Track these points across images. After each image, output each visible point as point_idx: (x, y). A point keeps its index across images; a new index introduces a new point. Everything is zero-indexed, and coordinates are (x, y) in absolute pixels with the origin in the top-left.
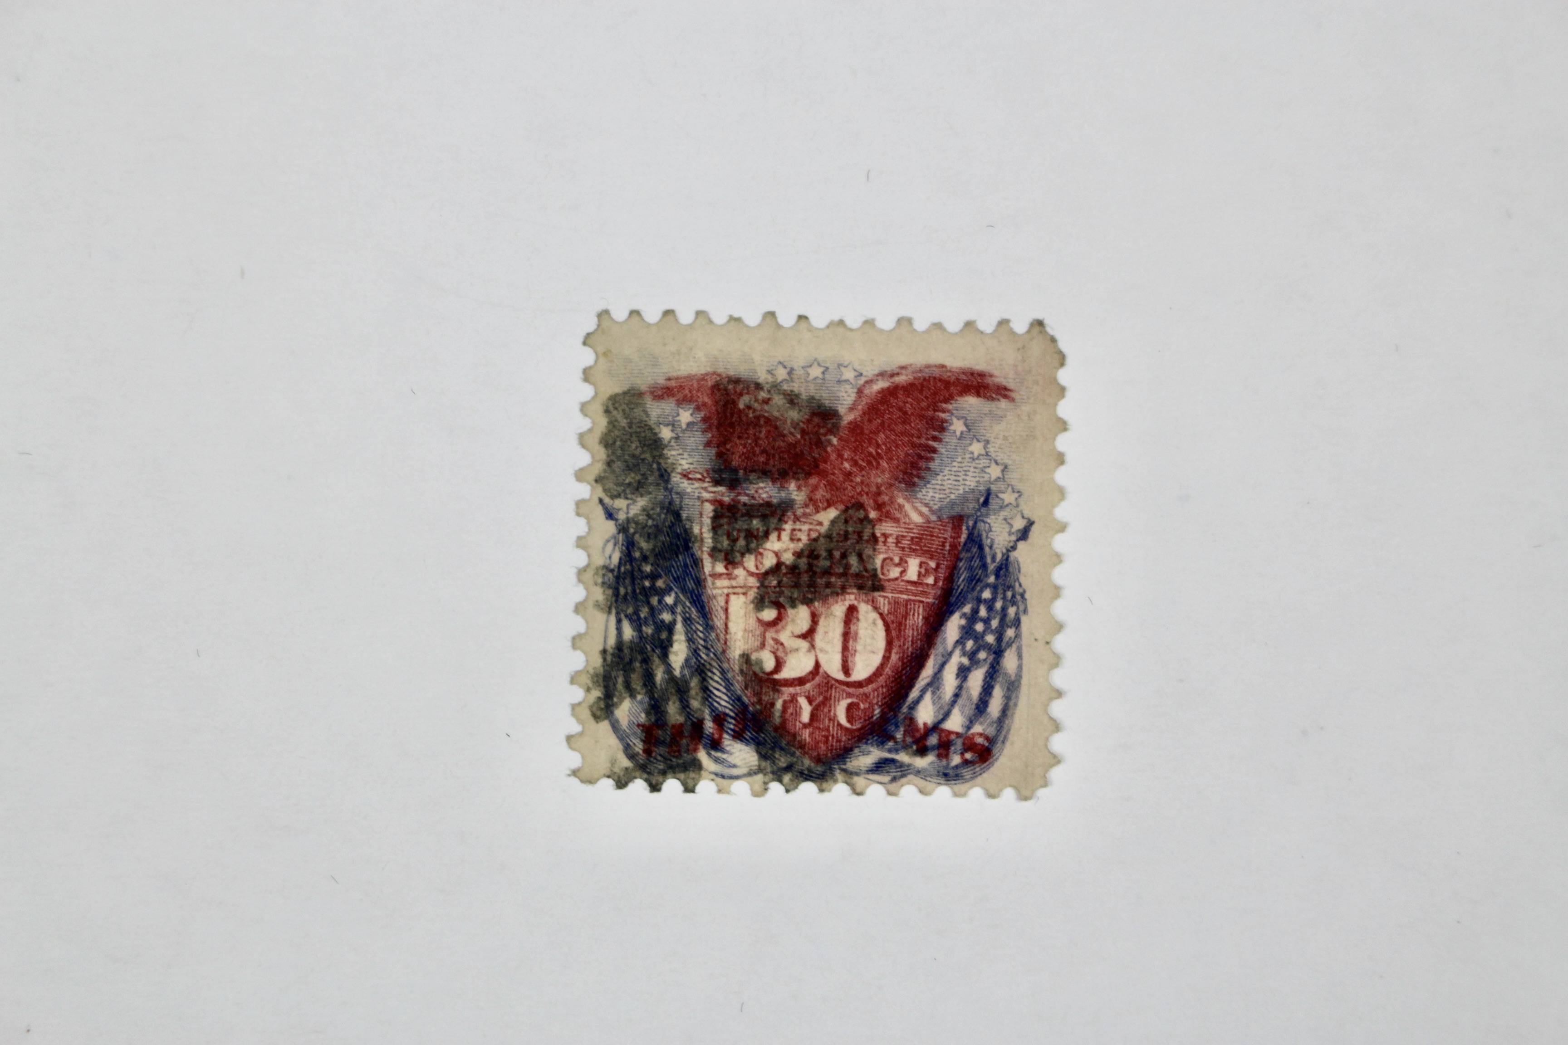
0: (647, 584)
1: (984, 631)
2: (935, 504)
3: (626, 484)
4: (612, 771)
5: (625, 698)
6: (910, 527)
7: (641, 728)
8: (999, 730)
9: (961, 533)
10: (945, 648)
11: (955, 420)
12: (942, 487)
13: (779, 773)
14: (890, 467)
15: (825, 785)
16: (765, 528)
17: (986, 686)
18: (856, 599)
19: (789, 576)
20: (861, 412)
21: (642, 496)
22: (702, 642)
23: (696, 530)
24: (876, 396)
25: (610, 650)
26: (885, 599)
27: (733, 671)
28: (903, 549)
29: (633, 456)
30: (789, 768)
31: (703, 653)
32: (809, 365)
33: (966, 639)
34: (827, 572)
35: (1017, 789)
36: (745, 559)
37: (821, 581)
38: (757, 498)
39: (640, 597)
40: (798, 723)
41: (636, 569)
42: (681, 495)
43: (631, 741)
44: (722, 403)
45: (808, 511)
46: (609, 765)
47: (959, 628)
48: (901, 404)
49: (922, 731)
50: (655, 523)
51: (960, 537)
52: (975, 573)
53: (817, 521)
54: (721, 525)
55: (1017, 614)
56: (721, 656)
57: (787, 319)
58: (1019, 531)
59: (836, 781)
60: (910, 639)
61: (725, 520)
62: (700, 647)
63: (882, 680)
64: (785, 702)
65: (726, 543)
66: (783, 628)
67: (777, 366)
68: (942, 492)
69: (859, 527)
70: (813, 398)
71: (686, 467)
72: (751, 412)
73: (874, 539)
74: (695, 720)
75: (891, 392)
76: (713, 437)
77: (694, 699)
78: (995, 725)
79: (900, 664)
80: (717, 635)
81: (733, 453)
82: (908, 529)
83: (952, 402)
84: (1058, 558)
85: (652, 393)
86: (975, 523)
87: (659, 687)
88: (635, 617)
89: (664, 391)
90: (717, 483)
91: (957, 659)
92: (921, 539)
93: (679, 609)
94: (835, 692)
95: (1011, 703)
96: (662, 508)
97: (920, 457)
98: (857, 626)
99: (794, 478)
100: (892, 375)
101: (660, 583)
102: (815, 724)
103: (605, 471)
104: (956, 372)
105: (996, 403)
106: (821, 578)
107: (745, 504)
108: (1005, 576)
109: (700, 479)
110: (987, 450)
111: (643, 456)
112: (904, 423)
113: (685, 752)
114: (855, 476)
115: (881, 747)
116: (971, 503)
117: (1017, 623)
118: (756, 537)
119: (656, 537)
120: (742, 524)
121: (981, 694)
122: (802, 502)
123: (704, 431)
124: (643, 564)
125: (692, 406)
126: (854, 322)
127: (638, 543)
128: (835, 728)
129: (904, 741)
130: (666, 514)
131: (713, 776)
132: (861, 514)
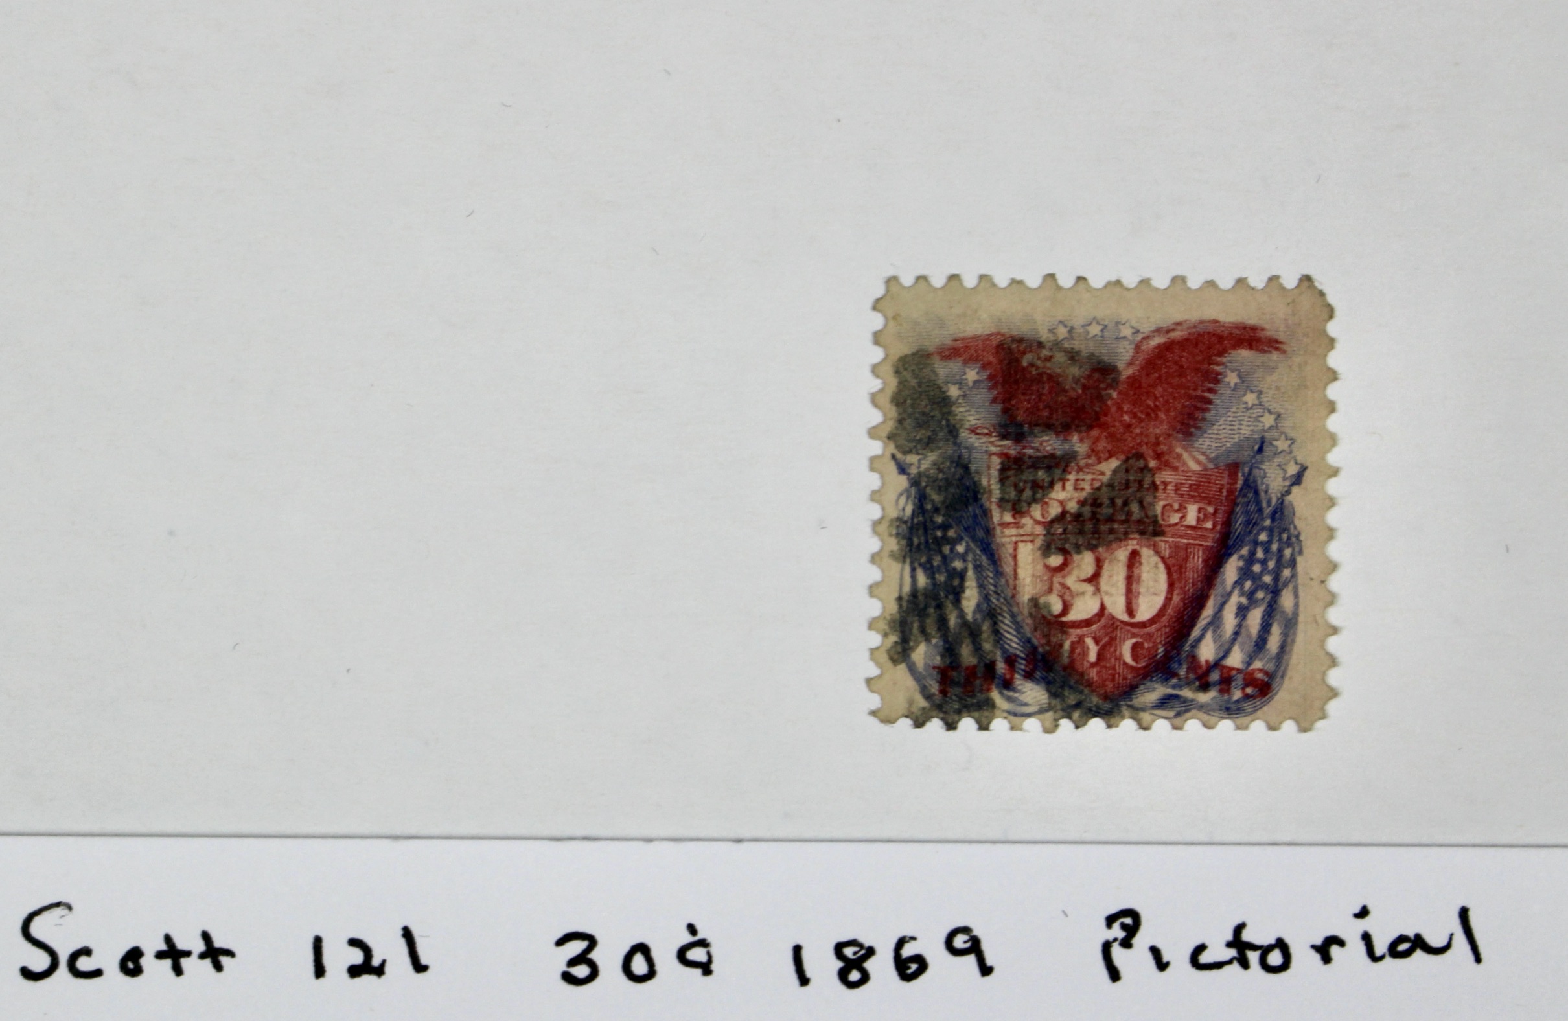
0: (939, 534)
1: (1262, 572)
2: (1212, 453)
3: (917, 440)
4: (909, 711)
5: (921, 642)
6: (1188, 475)
7: (937, 670)
8: (1278, 666)
9: (1237, 480)
10: (1224, 588)
11: (1229, 372)
12: (1218, 436)
13: (1068, 711)
14: (1168, 419)
15: (1112, 721)
16: (1050, 479)
17: (1264, 624)
18: (1138, 544)
19: (1075, 523)
20: (1138, 368)
21: (932, 451)
22: (992, 588)
23: (984, 482)
24: (1153, 351)
25: (906, 598)
26: (1165, 544)
27: (1023, 615)
28: (1182, 495)
29: (924, 414)
30: (1078, 705)
31: (994, 598)
32: (1088, 323)
33: (1244, 580)
34: (1110, 519)
35: (1297, 722)
36: (1031, 509)
37: (1104, 528)
38: (1042, 451)
39: (932, 546)
40: (1085, 663)
41: (928, 520)
42: (970, 449)
43: (928, 683)
44: (1006, 362)
45: (1090, 461)
46: (907, 706)
47: (1237, 570)
48: (1177, 358)
49: (1204, 668)
50: (945, 476)
51: (1236, 483)
52: (1252, 517)
53: (1100, 471)
54: (1008, 477)
55: (1292, 555)
56: (1012, 601)
57: (1066, 281)
58: (1292, 476)
59: (1123, 718)
60: (1191, 581)
61: (1011, 473)
62: (991, 593)
63: (1165, 619)
64: (1073, 643)
65: (1013, 494)
66: (1070, 573)
67: (1057, 325)
68: (1218, 441)
69: (1139, 476)
70: (1093, 354)
71: (974, 422)
72: (1034, 369)
73: (1154, 487)
74: (987, 662)
75: (1168, 347)
76: (998, 394)
77: (986, 641)
78: (1274, 661)
79: (1182, 604)
80: (1007, 581)
81: (1018, 409)
82: (1187, 476)
83: (1226, 355)
84: (1331, 502)
85: (940, 353)
86: (1251, 470)
87: (952, 630)
88: (928, 566)
89: (952, 351)
90: (1004, 437)
91: (1235, 599)
92: (1199, 485)
93: (970, 557)
94: (1121, 632)
95: (1289, 640)
96: (952, 462)
97: (1197, 408)
98: (1140, 570)
99: (1076, 431)
100: (1168, 331)
101: (951, 533)
102: (1103, 664)
103: (897, 428)
104: (1229, 327)
105: (1267, 355)
106: (1104, 525)
107: (1030, 457)
108: (1281, 519)
109: (986, 434)
110: (1262, 400)
111: (932, 414)
112: (1181, 375)
113: (978, 692)
114: (1135, 428)
115: (1165, 684)
116: (1246, 451)
117: (1293, 563)
118: (1042, 488)
119: (946, 490)
120: (1028, 475)
121: (1259, 632)
122: (1085, 453)
123: (990, 388)
124: (935, 515)
125: (978, 365)
126: (1130, 281)
127: (930, 495)
128: (1122, 667)
129: (1187, 678)
130: (955, 468)
131: (1005, 714)
132: (1141, 463)
